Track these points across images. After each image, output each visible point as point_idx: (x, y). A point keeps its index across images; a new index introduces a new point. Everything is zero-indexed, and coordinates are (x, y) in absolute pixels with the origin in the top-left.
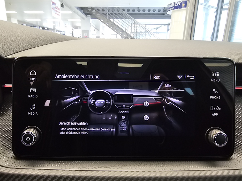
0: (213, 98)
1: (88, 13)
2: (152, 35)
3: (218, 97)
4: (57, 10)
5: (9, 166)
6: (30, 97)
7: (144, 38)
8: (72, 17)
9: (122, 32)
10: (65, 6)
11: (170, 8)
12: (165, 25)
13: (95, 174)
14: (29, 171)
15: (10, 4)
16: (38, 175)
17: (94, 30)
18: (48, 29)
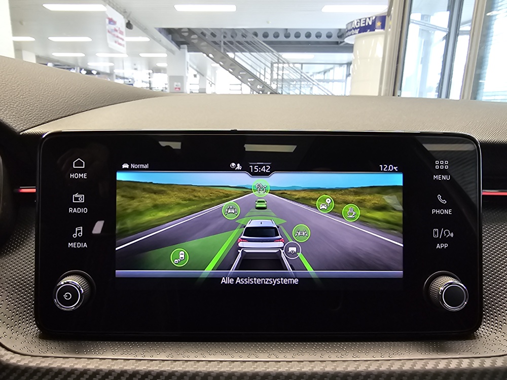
0: (438, 213)
1: (183, 40)
2: (314, 86)
3: (448, 212)
4: (117, 34)
5: (29, 353)
6: (73, 211)
7: (298, 93)
8: (148, 48)
9: (252, 80)
10: (134, 27)
11: (351, 30)
12: (341, 65)
13: (202, 368)
14: (68, 362)
15: (21, 23)
16: (89, 370)
17: (195, 76)
18: (98, 73)
